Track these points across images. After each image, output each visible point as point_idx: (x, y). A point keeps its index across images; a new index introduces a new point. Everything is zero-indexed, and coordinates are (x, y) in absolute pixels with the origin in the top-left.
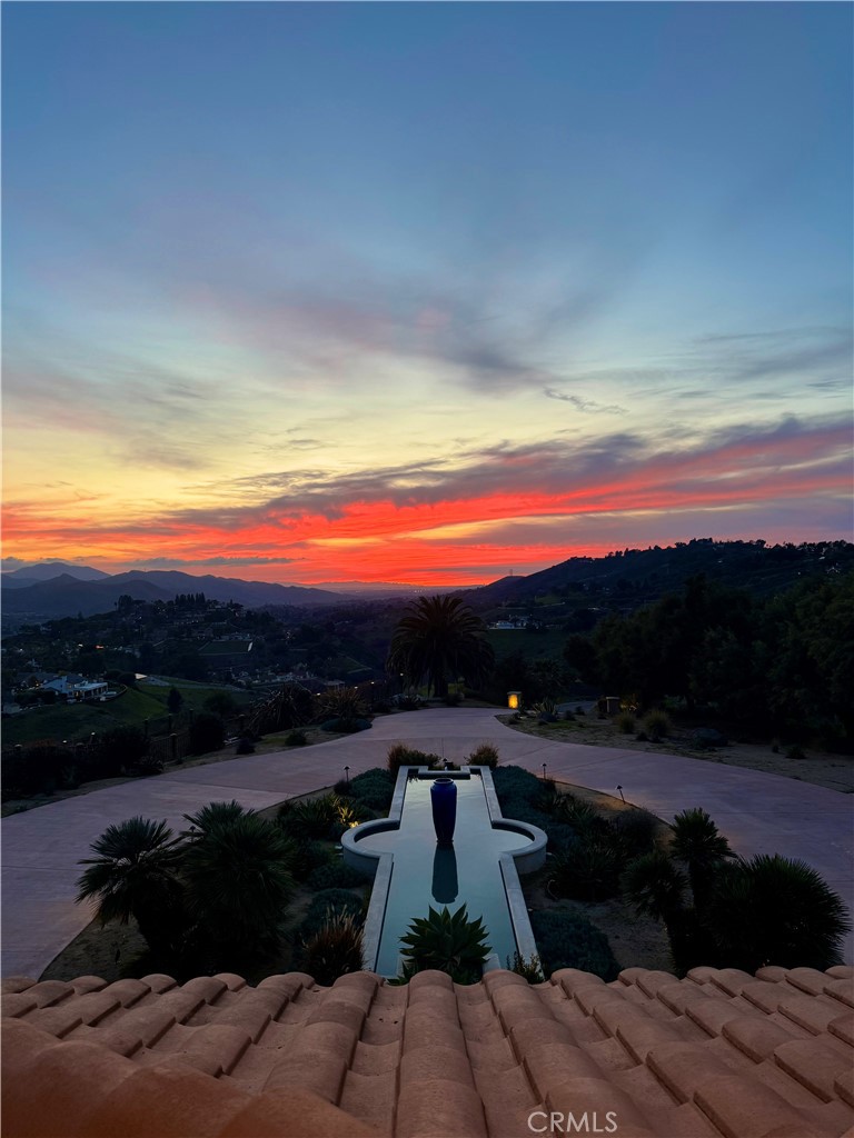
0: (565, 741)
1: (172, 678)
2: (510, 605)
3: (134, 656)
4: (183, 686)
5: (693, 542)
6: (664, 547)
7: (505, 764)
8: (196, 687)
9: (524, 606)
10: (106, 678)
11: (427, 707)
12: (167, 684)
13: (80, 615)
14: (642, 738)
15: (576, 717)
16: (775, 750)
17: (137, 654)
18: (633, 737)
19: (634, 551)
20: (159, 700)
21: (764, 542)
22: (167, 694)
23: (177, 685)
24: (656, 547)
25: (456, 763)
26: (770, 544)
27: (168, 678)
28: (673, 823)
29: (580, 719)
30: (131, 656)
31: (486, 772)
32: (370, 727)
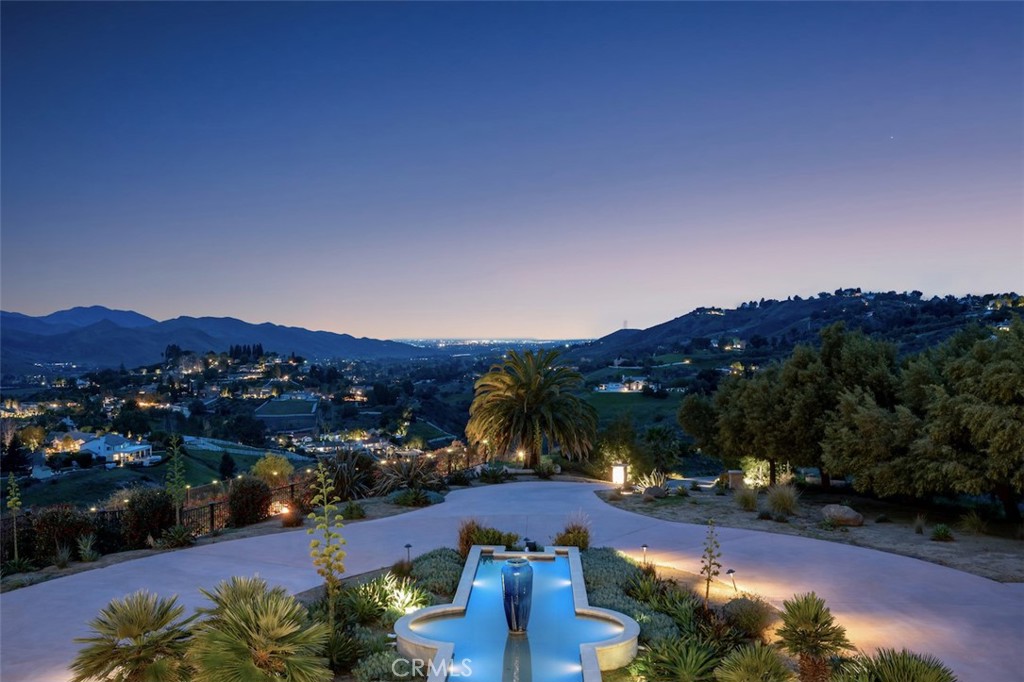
0: (674, 520)
1: (225, 442)
2: (623, 364)
3: (183, 416)
4: (236, 451)
5: (839, 292)
6: (805, 297)
7: (598, 546)
8: (252, 453)
9: (640, 365)
10: (150, 440)
11: (515, 480)
12: (220, 449)
13: (122, 367)
14: (765, 516)
15: (691, 493)
16: (919, 531)
17: (187, 413)
18: (755, 515)
19: (770, 301)
20: (211, 467)
21: (920, 294)
22: (219, 459)
23: (231, 451)
24: (796, 297)
25: (539, 543)
26: (927, 296)
27: (221, 442)
28: (781, 609)
29: (696, 495)
30: (179, 415)
31: (574, 553)
32: (443, 501)
